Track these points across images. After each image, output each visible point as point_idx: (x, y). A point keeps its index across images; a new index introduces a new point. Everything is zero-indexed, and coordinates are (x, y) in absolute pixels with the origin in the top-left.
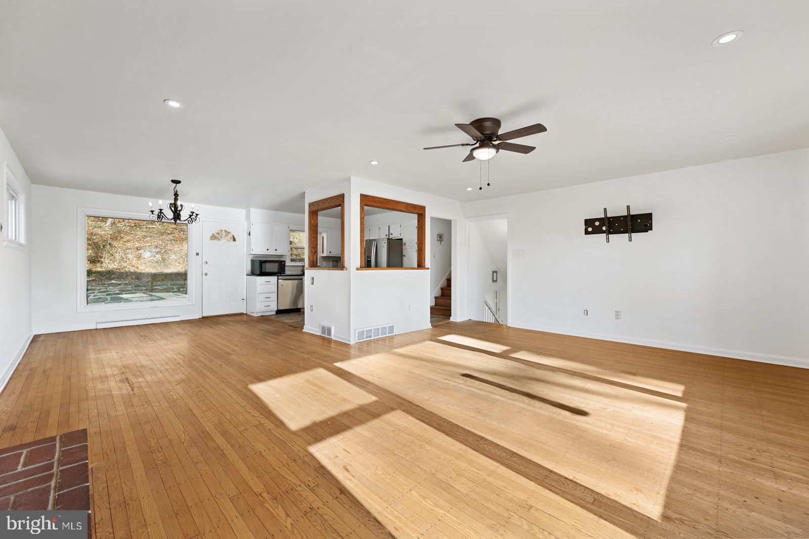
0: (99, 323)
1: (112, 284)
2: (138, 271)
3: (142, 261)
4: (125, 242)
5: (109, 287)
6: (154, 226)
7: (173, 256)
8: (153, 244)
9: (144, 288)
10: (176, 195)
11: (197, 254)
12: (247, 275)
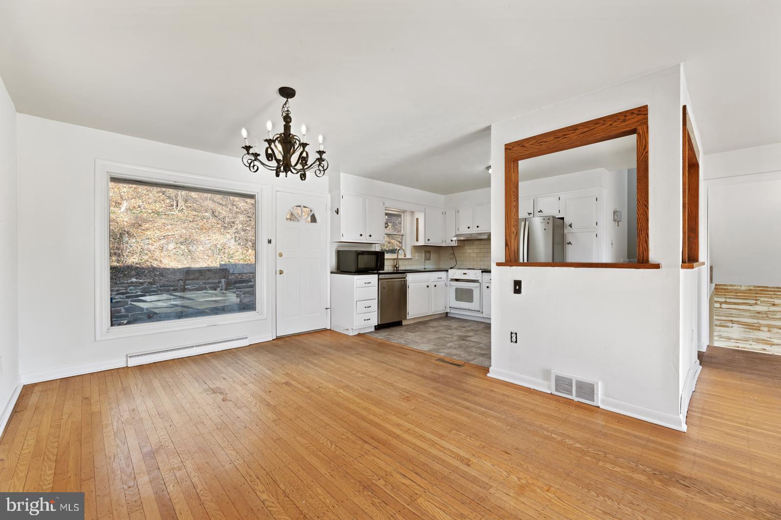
0: (130, 357)
1: (132, 283)
2: (162, 267)
3: (166, 253)
4: (143, 230)
5: (129, 287)
6: (173, 213)
7: (201, 248)
8: (176, 232)
9: (172, 288)
10: (287, 119)
11: (270, 242)
12: (331, 273)
